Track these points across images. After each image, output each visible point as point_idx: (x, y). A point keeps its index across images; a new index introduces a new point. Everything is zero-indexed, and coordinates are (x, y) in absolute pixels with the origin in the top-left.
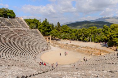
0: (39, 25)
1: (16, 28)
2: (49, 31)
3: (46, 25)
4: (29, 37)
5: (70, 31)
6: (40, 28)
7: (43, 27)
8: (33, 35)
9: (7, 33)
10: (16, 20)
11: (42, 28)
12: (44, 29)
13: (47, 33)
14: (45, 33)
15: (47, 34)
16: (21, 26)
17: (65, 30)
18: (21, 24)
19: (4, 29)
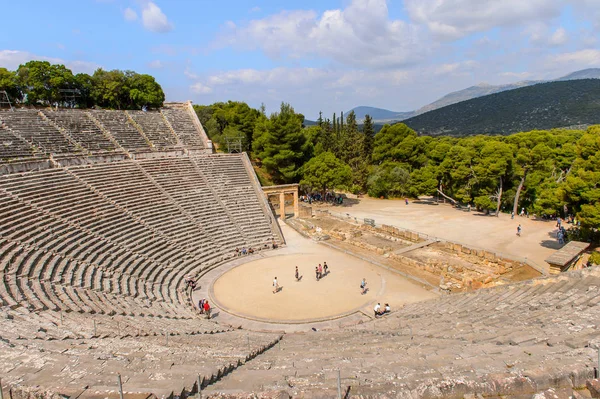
0: (256, 132)
1: (158, 156)
2: (299, 162)
3: (283, 136)
4: (199, 191)
5: (421, 151)
6: (261, 148)
7: (272, 142)
8: (219, 183)
9: (118, 178)
10: (163, 117)
11: (268, 148)
12: (277, 152)
13: (289, 172)
14: (281, 170)
15: (291, 174)
16: (180, 144)
17: (395, 150)
18: (182, 133)
19: (108, 160)
